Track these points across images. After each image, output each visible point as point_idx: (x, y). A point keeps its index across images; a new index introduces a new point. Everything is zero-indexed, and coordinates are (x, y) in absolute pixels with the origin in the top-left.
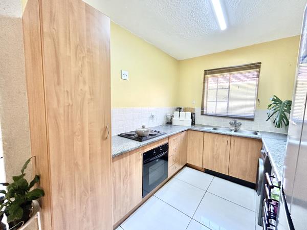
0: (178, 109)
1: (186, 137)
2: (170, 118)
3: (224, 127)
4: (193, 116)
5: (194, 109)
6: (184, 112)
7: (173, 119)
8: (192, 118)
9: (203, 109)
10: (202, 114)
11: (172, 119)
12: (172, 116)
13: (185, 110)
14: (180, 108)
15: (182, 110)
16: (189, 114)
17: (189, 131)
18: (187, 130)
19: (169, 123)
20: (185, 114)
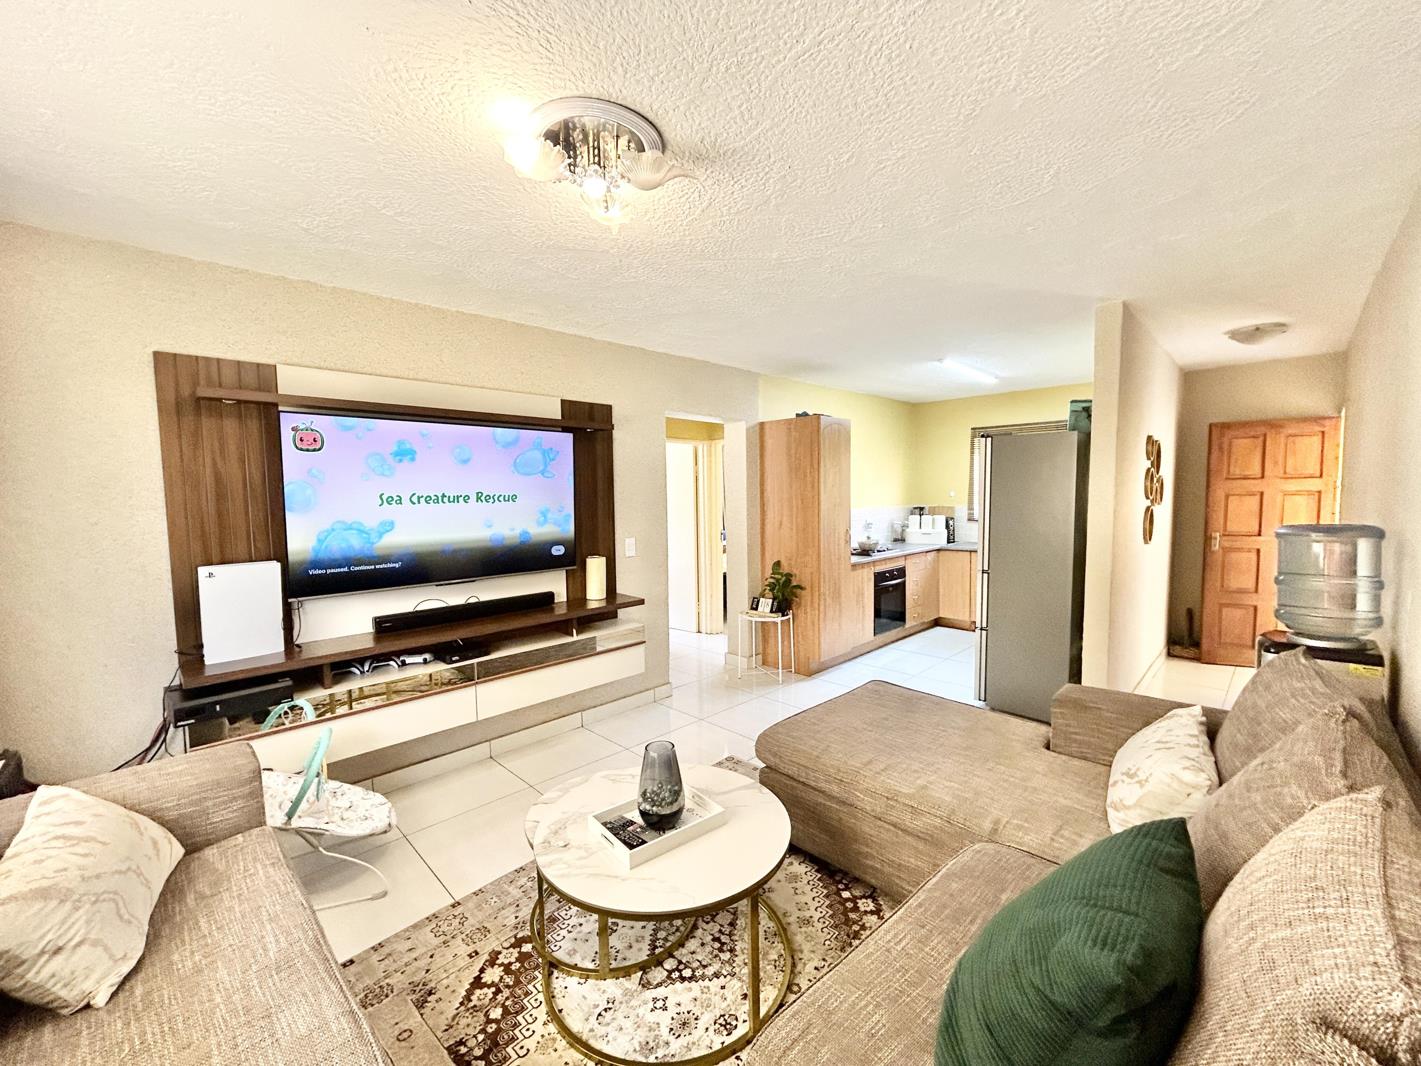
0: (917, 511)
1: (936, 561)
2: (900, 530)
4: (951, 522)
5: (952, 509)
6: (930, 517)
7: (907, 530)
8: (947, 527)
9: (971, 508)
10: (970, 519)
11: (903, 530)
12: (905, 527)
13: (933, 511)
14: (922, 509)
15: (926, 511)
16: (941, 520)
17: (941, 553)
18: (938, 550)
19: (900, 540)
20: (933, 520)
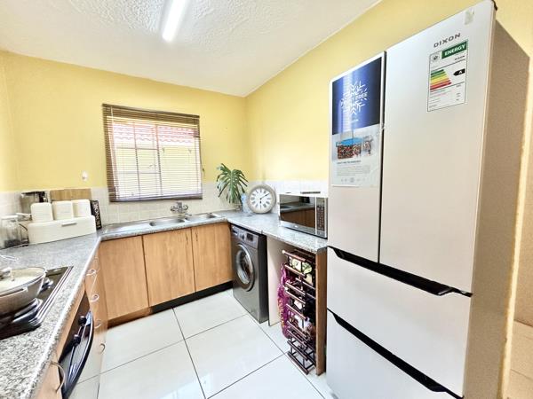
3: (164, 217)
4: (95, 207)
8: (93, 213)
9: (112, 188)
10: (113, 200)
16: (85, 204)
20: (74, 205)
